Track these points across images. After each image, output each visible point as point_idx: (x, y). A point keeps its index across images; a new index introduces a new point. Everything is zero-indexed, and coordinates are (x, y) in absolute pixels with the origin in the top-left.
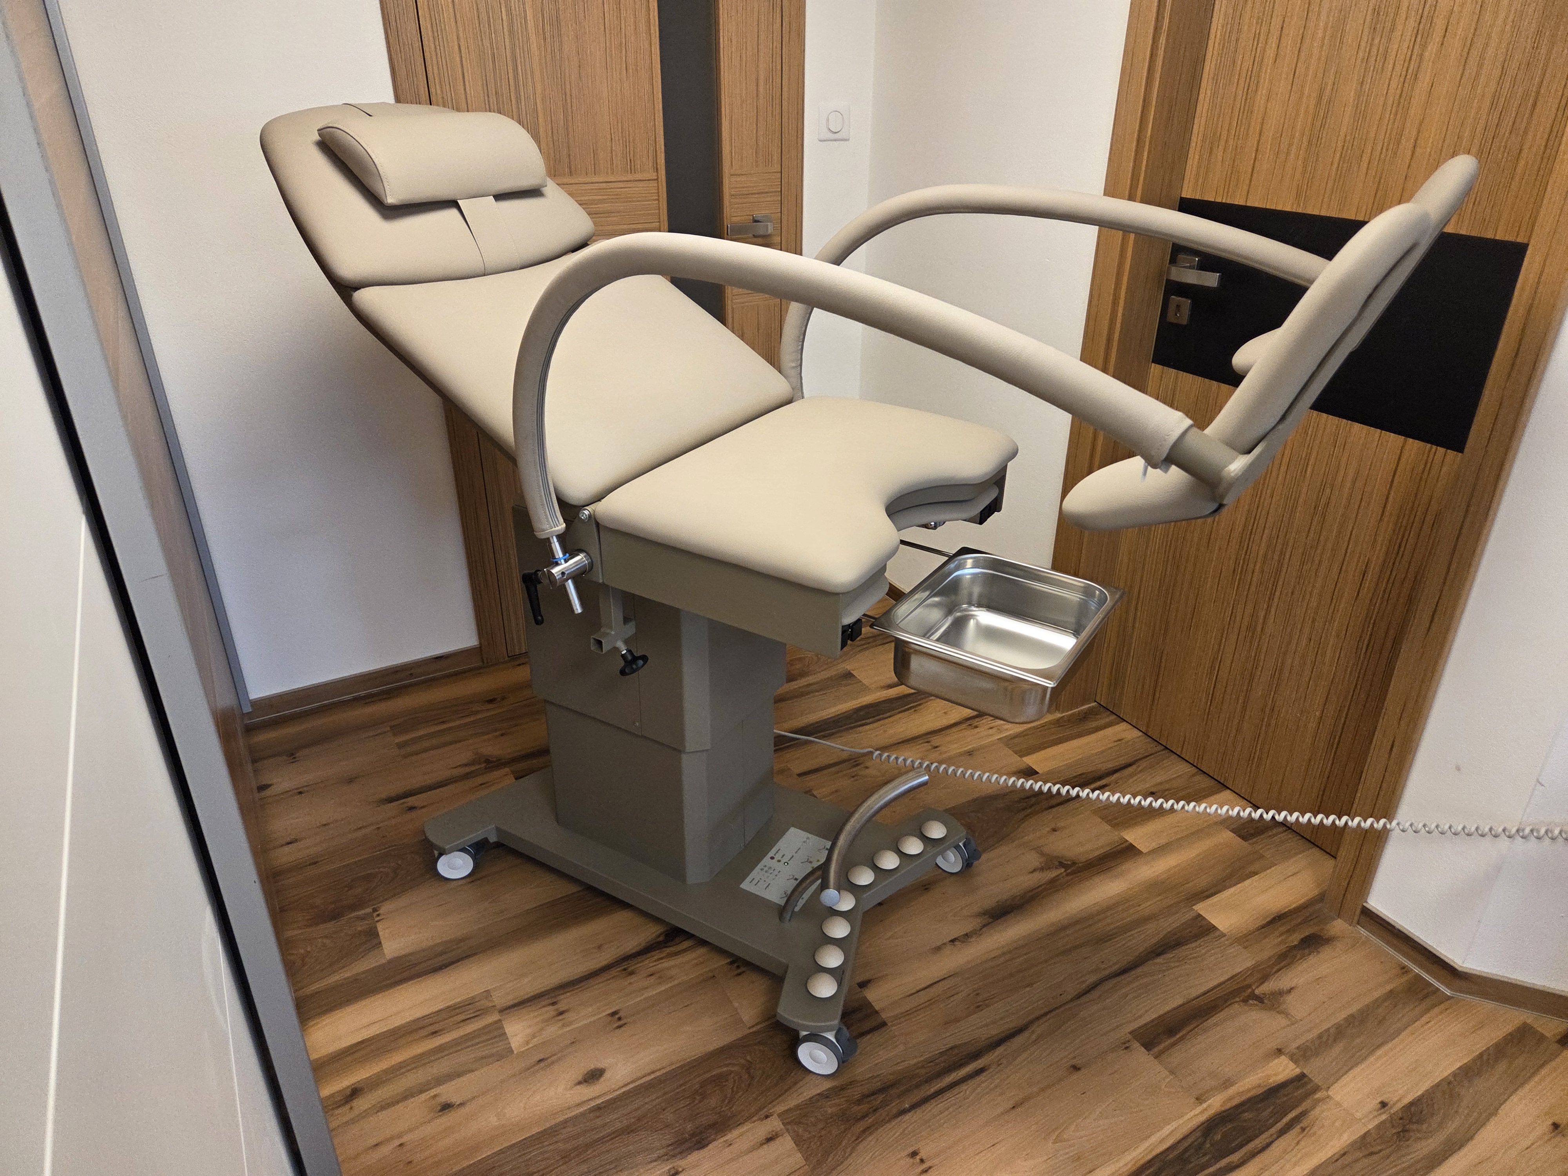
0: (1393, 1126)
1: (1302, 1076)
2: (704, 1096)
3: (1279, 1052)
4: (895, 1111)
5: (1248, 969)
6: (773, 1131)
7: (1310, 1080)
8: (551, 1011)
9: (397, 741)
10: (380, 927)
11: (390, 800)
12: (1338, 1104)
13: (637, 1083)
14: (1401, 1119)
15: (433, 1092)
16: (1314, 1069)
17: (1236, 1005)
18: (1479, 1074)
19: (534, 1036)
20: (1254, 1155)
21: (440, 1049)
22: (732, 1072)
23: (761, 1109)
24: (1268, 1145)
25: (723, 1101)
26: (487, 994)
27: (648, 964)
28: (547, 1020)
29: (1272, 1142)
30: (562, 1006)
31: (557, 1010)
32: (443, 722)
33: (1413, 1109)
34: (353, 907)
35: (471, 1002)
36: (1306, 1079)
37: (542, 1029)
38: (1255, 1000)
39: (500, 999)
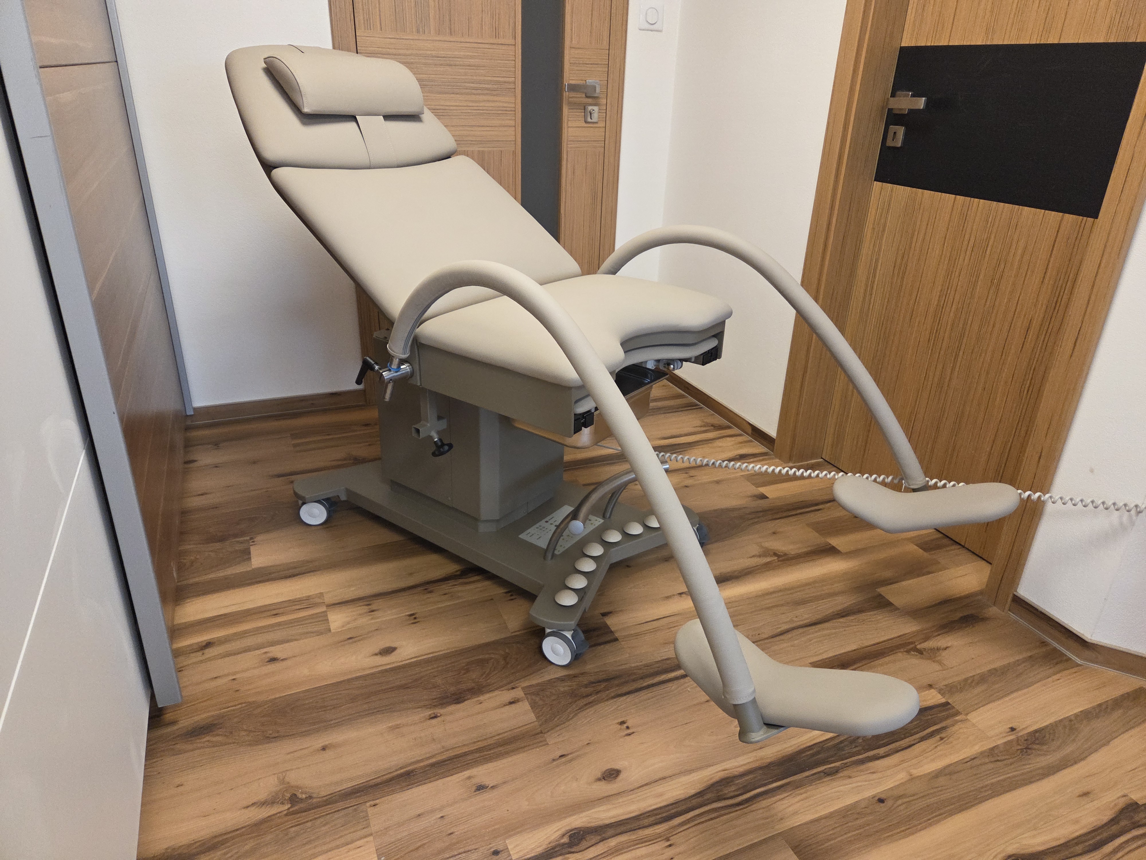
0: (1019, 744)
1: (947, 703)
2: (468, 671)
3: (930, 686)
4: (613, 694)
5: (913, 632)
6: (515, 698)
7: (953, 707)
8: (366, 609)
9: (293, 443)
10: (253, 549)
11: (279, 476)
12: (973, 725)
13: (419, 659)
14: (1026, 740)
15: (265, 650)
16: (956, 700)
17: (900, 654)
18: (1097, 716)
19: (348, 623)
20: (897, 751)
21: (279, 624)
22: (492, 658)
23: (509, 683)
24: (910, 746)
25: (482, 675)
26: (321, 594)
27: (445, 587)
28: (360, 615)
29: (914, 744)
30: (373, 607)
31: (370, 609)
32: (328, 435)
33: (1037, 735)
34: (235, 536)
35: (308, 598)
36: (949, 706)
37: (355, 619)
38: (917, 652)
39: (328, 599)
